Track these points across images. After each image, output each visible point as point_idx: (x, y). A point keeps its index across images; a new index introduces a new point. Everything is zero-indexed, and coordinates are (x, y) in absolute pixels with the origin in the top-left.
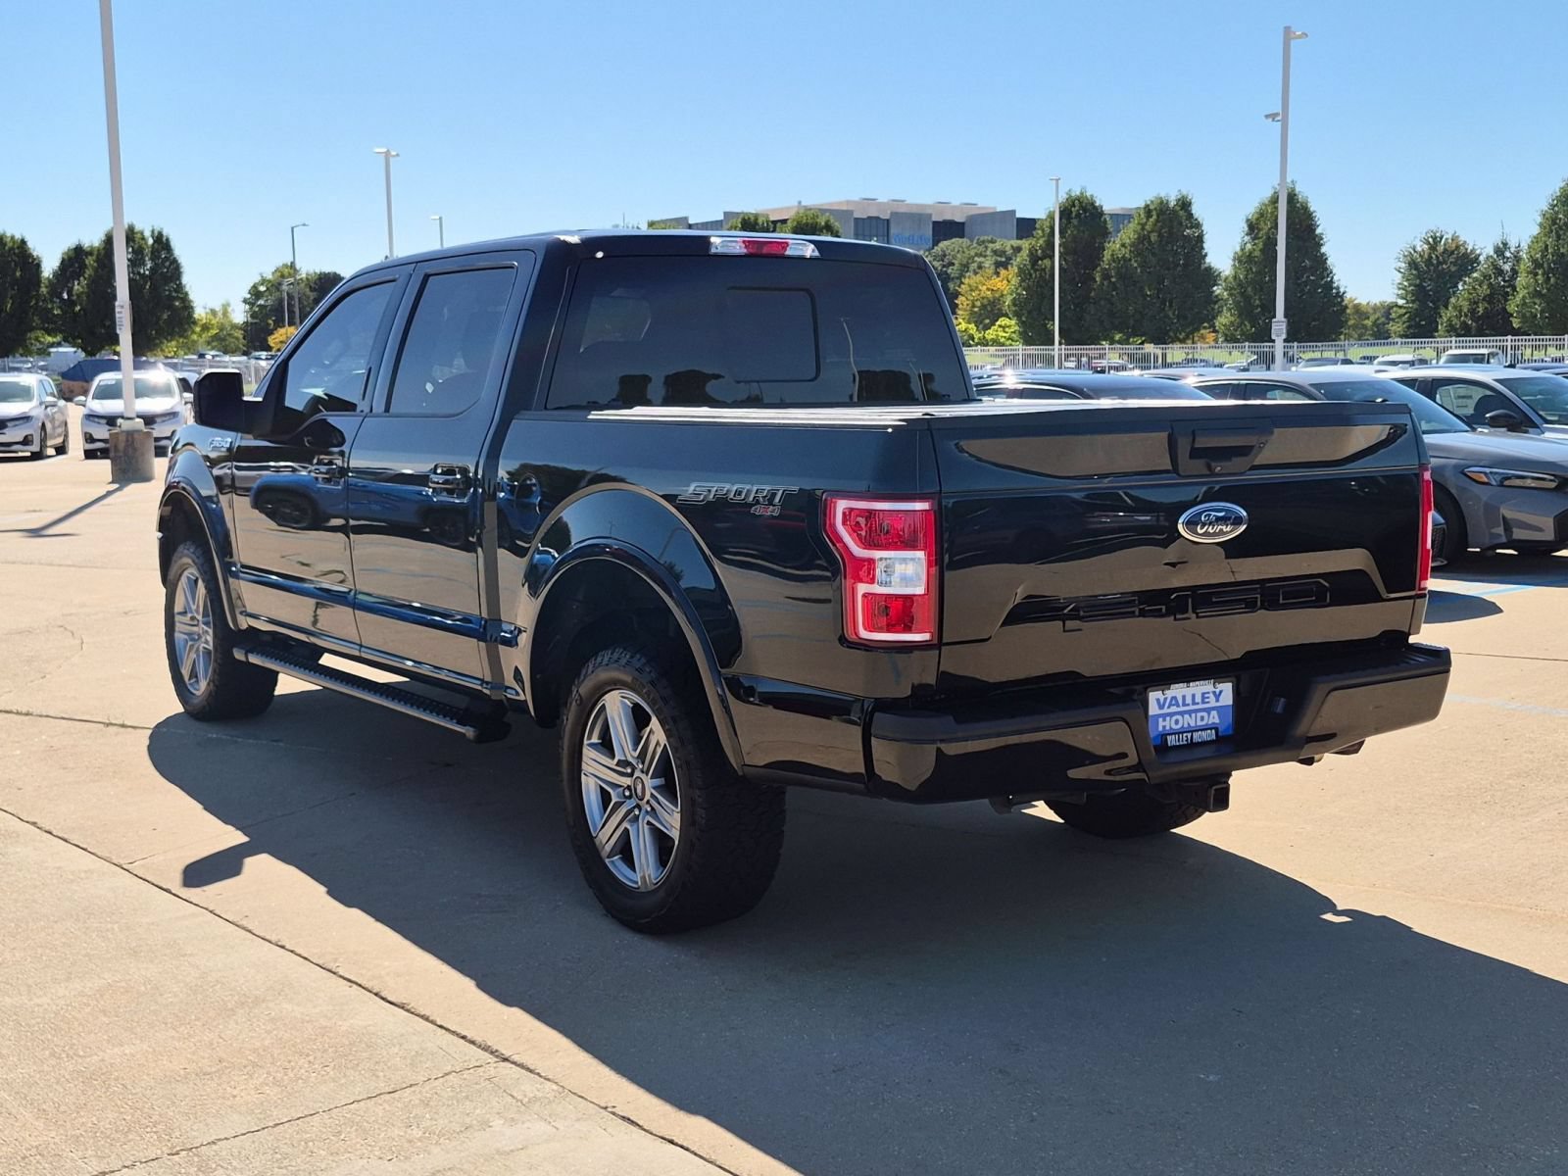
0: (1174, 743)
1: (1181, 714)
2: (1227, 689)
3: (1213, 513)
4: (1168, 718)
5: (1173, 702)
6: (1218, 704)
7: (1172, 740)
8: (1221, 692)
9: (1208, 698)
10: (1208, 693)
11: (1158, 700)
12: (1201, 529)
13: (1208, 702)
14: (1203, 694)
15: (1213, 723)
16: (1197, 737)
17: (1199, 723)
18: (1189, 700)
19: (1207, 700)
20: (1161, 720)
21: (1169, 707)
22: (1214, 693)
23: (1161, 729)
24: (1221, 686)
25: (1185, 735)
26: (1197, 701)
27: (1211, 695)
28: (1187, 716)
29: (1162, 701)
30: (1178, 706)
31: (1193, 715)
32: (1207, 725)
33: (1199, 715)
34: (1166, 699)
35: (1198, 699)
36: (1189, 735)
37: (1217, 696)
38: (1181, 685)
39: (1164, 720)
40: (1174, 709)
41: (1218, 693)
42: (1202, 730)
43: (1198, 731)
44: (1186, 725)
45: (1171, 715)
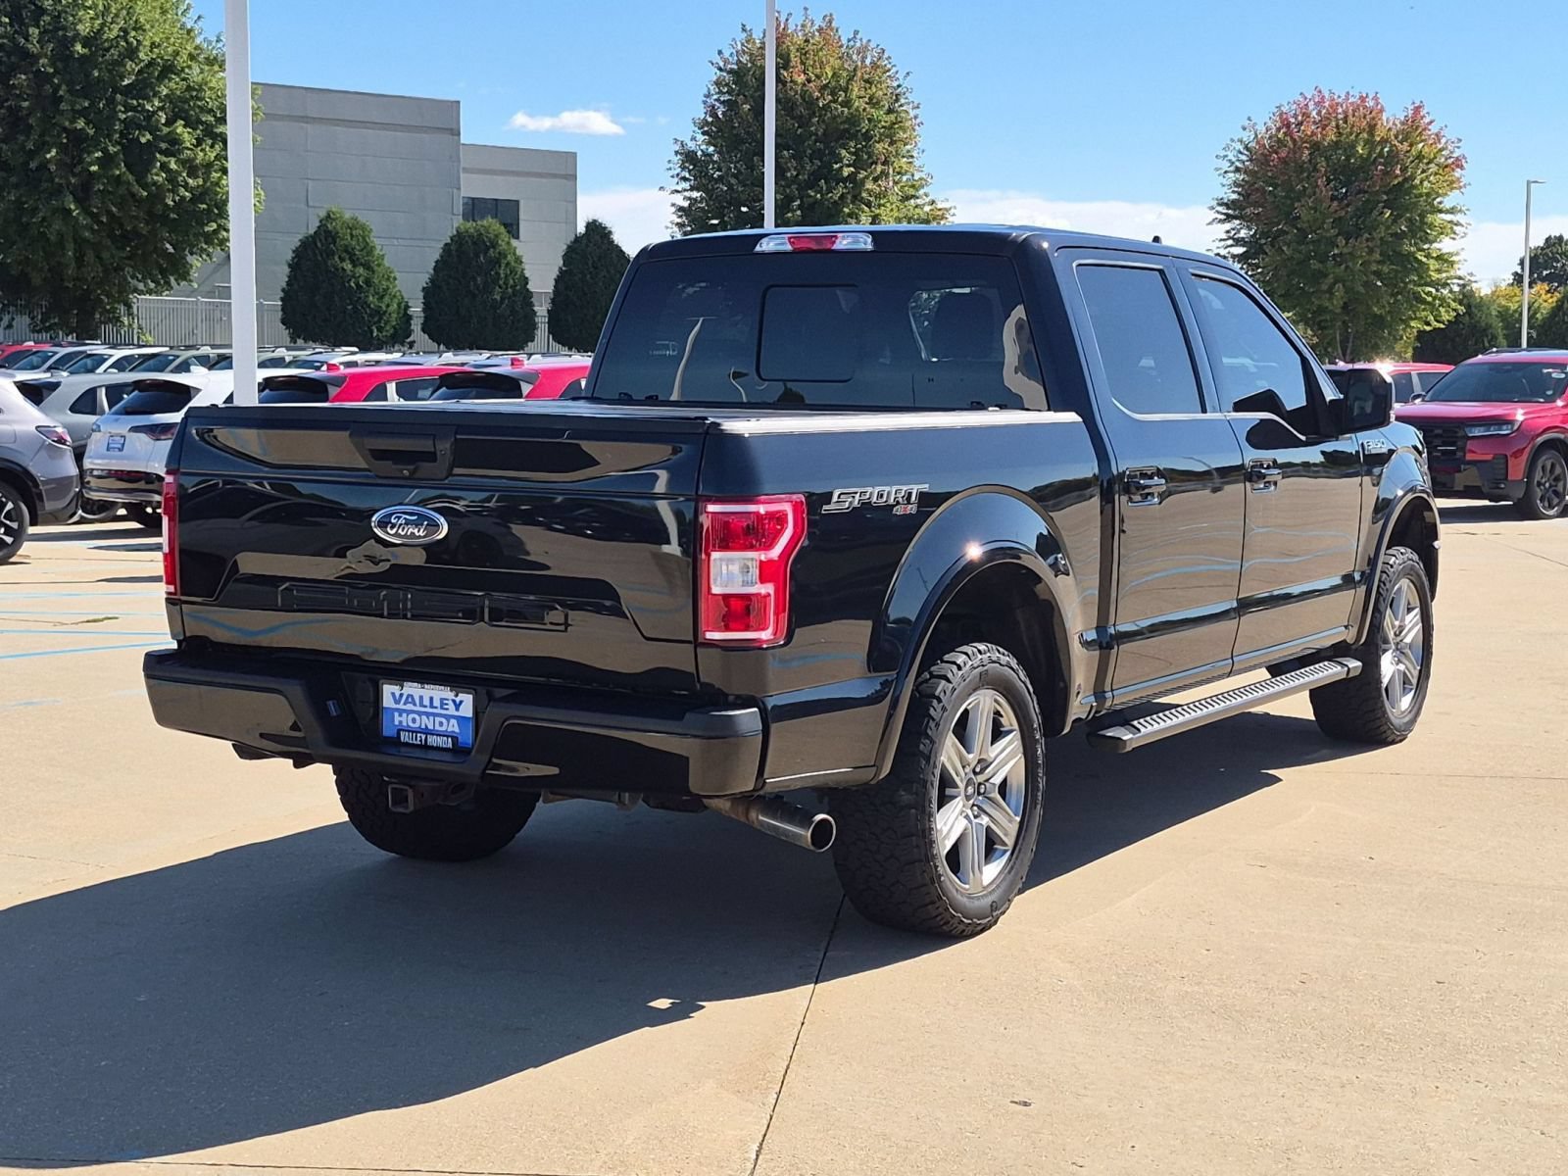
0: (407, 740)
1: (420, 714)
2: (467, 700)
4: (405, 715)
5: (410, 700)
6: (456, 713)
7: (404, 737)
8: (461, 702)
9: (447, 704)
10: (447, 700)
11: (393, 694)
13: (447, 709)
14: (442, 700)
15: (453, 732)
16: (432, 741)
17: (437, 727)
18: (426, 702)
19: (446, 707)
21: (405, 704)
22: (454, 701)
24: (461, 696)
25: (419, 735)
26: (435, 705)
27: (450, 702)
28: (424, 717)
29: (397, 695)
30: (415, 705)
31: (431, 718)
32: (446, 731)
33: (438, 719)
34: (401, 695)
35: (437, 703)
36: (423, 737)
37: (457, 706)
39: (400, 715)
40: (409, 707)
41: (458, 702)
42: (437, 735)
43: (433, 734)
44: (423, 726)
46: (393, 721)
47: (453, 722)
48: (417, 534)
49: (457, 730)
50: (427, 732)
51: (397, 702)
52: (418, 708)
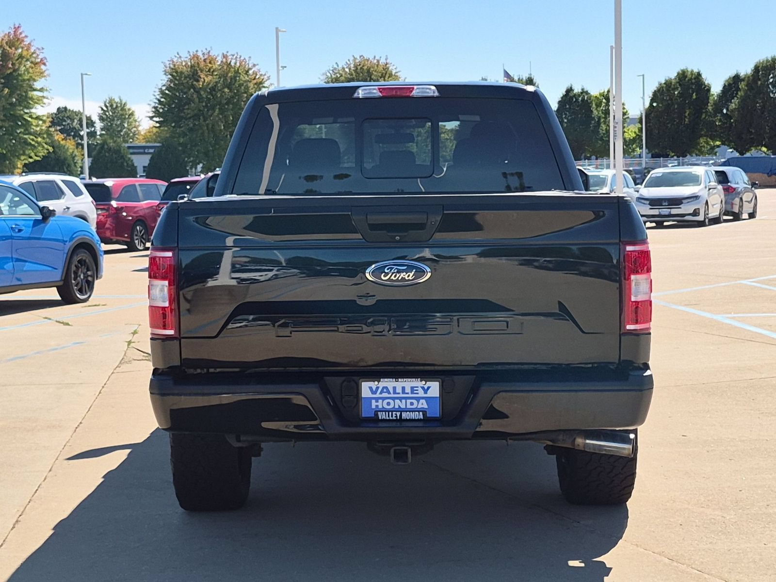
0: (384, 417)
1: (394, 399)
3: (396, 267)
4: (380, 401)
5: (385, 390)
7: (382, 416)
8: (429, 388)
10: (417, 387)
11: (371, 388)
12: (384, 276)
13: (417, 393)
14: (412, 388)
16: (405, 415)
17: (409, 406)
20: (373, 401)
21: (381, 393)
23: (373, 407)
24: (429, 384)
25: (394, 413)
27: (420, 389)
28: (397, 401)
30: (389, 393)
31: (404, 401)
32: (416, 408)
33: (409, 401)
34: (378, 388)
35: (408, 390)
36: (398, 414)
37: (426, 391)
38: (392, 379)
39: (377, 401)
40: (385, 395)
41: (426, 388)
42: (410, 411)
43: (406, 411)
44: (397, 407)
45: (384, 399)
46: (371, 405)
47: (423, 401)
48: (407, 278)
49: (425, 406)
50: (401, 411)
51: (374, 392)
52: (392, 395)
